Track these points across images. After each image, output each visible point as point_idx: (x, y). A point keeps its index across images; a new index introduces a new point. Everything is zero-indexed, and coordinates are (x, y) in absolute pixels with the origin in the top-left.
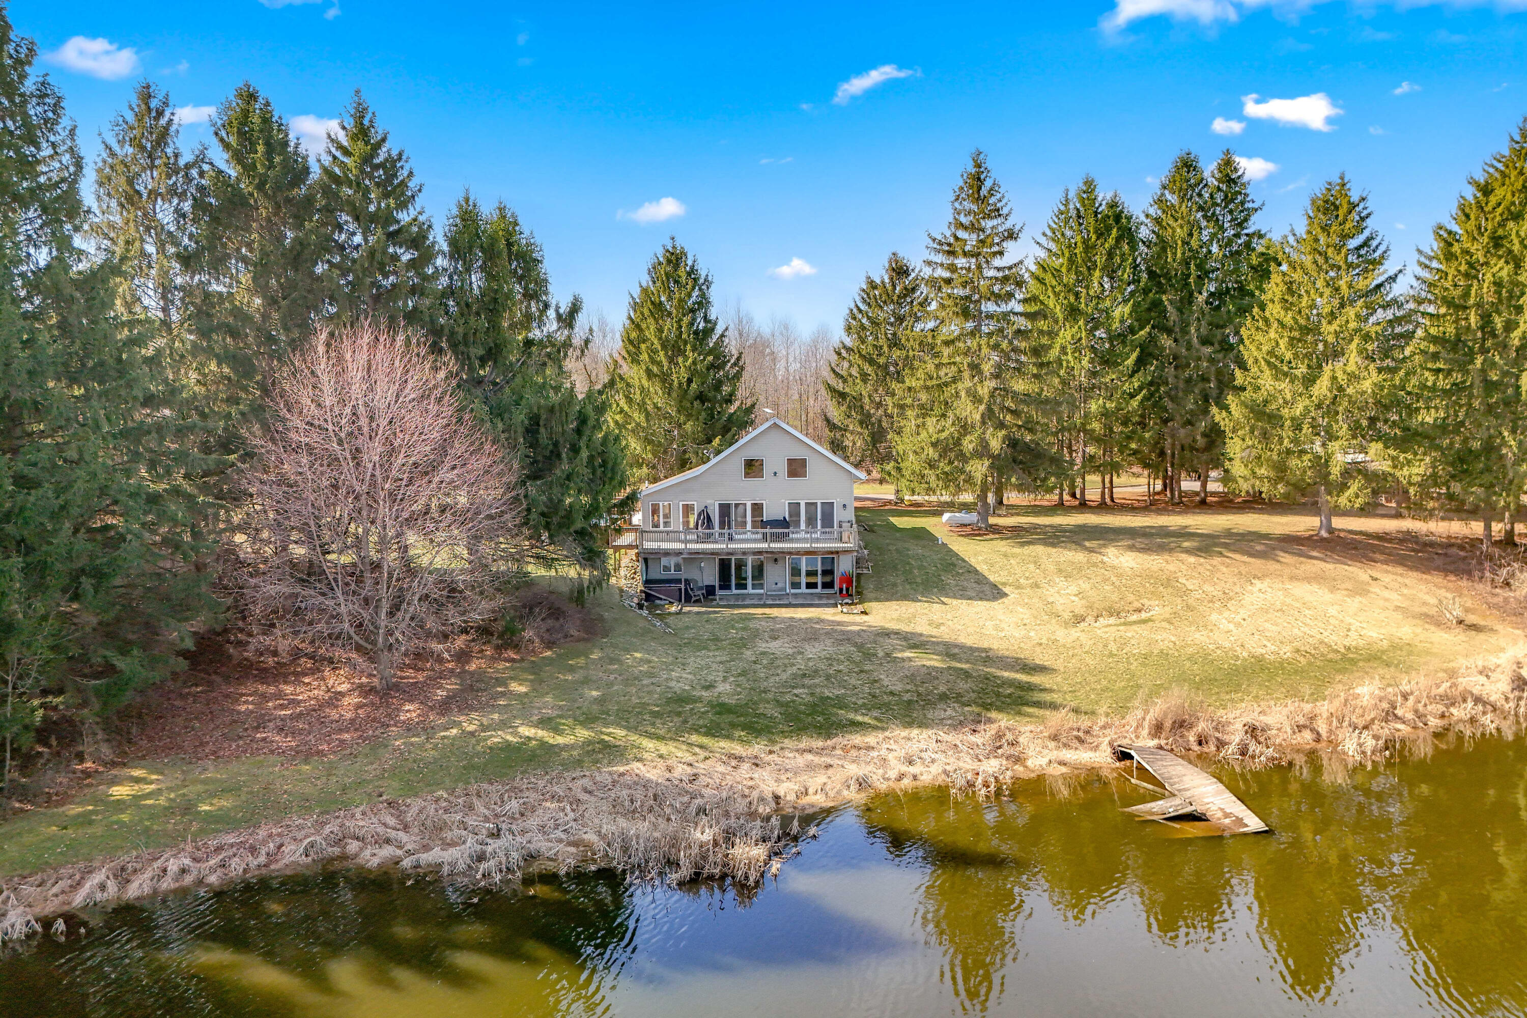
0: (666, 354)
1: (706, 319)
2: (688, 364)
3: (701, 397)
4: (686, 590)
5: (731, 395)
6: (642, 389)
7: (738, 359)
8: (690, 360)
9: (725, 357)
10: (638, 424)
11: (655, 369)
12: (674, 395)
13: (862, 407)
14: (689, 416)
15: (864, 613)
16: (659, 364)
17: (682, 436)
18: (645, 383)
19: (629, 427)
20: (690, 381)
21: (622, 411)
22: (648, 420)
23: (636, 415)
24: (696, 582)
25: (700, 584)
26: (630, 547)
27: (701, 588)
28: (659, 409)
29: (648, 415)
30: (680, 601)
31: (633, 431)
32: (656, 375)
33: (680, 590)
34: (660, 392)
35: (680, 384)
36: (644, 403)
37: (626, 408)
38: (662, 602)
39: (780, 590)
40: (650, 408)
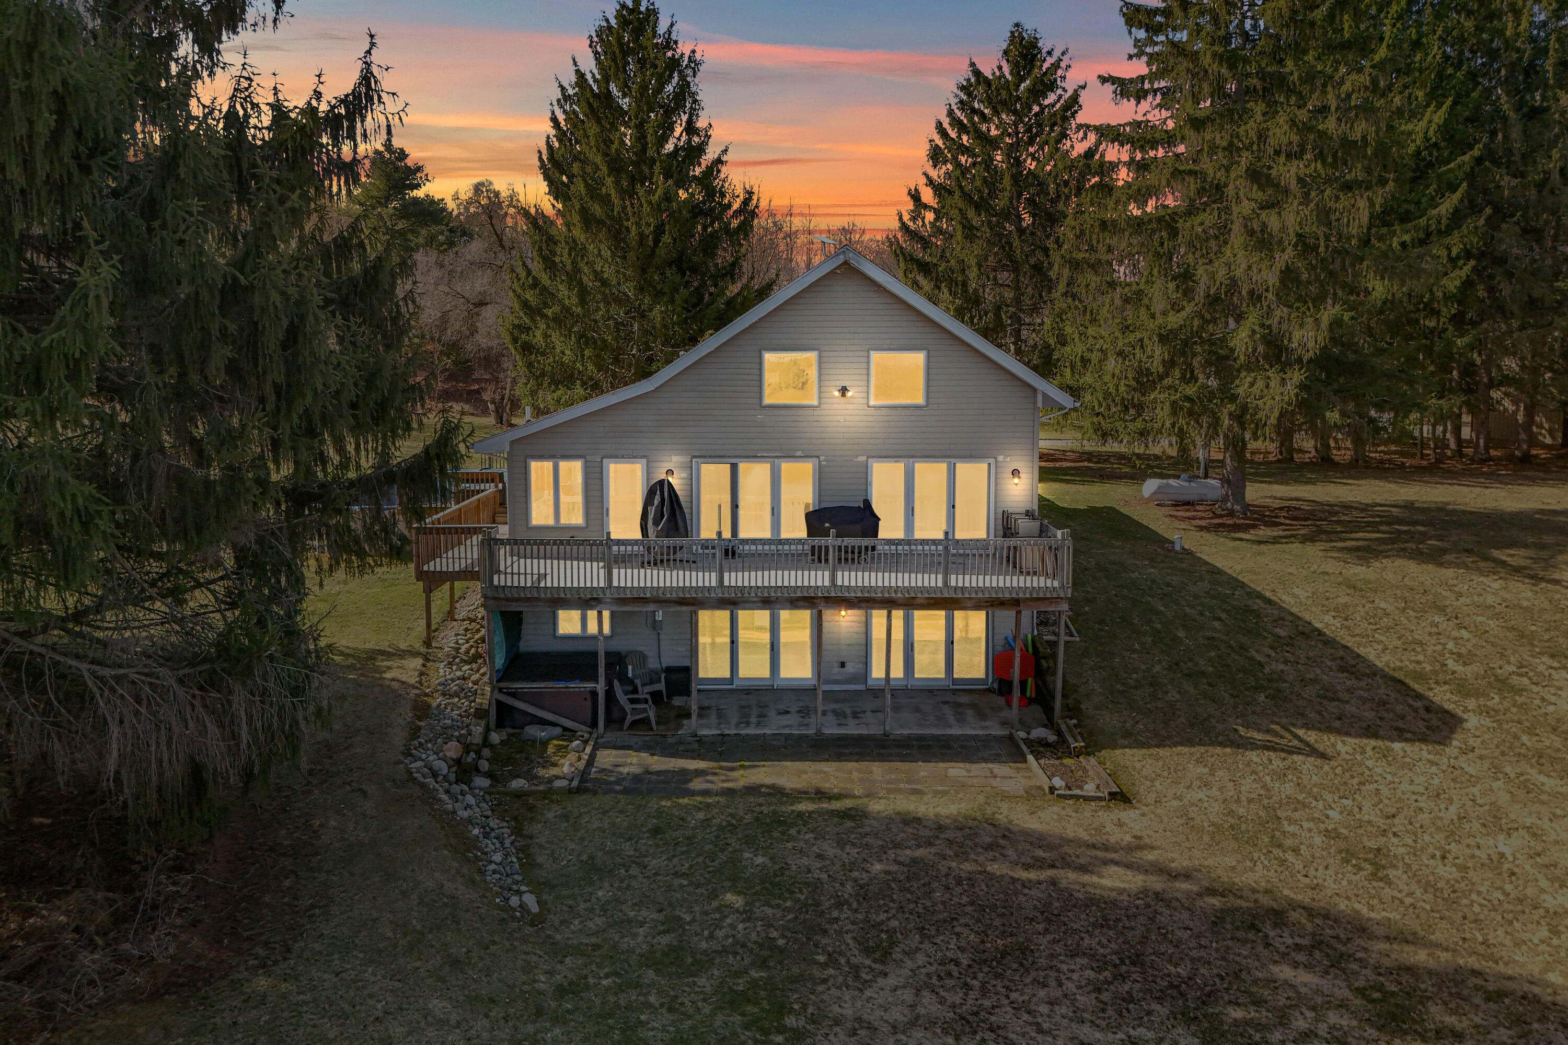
0: (617, 183)
1: (690, 129)
2: (655, 198)
3: (680, 263)
4: (610, 694)
5: (733, 265)
6: (573, 245)
7: (746, 202)
8: (659, 192)
9: (723, 195)
10: (567, 310)
11: (597, 209)
12: (631, 256)
13: (964, 284)
14: (658, 295)
15: (1121, 797)
16: (606, 201)
17: (646, 332)
18: (578, 233)
19: (549, 312)
20: (659, 231)
21: (536, 284)
22: (583, 302)
23: (563, 291)
24: (643, 657)
25: (653, 664)
26: (467, 574)
27: (653, 678)
28: (605, 283)
29: (583, 294)
30: (594, 724)
31: (556, 319)
32: (600, 222)
33: (594, 694)
34: (607, 253)
35: (642, 237)
36: (577, 270)
37: (545, 279)
38: (541, 733)
39: (852, 679)
40: (588, 280)
